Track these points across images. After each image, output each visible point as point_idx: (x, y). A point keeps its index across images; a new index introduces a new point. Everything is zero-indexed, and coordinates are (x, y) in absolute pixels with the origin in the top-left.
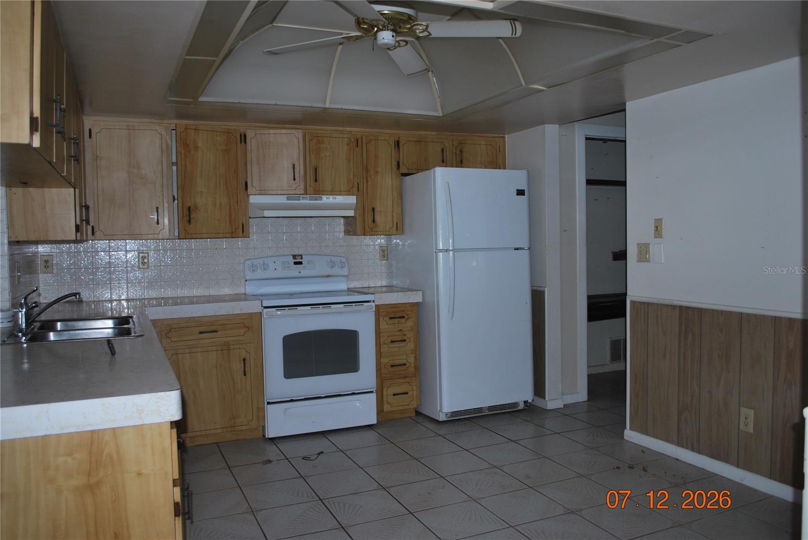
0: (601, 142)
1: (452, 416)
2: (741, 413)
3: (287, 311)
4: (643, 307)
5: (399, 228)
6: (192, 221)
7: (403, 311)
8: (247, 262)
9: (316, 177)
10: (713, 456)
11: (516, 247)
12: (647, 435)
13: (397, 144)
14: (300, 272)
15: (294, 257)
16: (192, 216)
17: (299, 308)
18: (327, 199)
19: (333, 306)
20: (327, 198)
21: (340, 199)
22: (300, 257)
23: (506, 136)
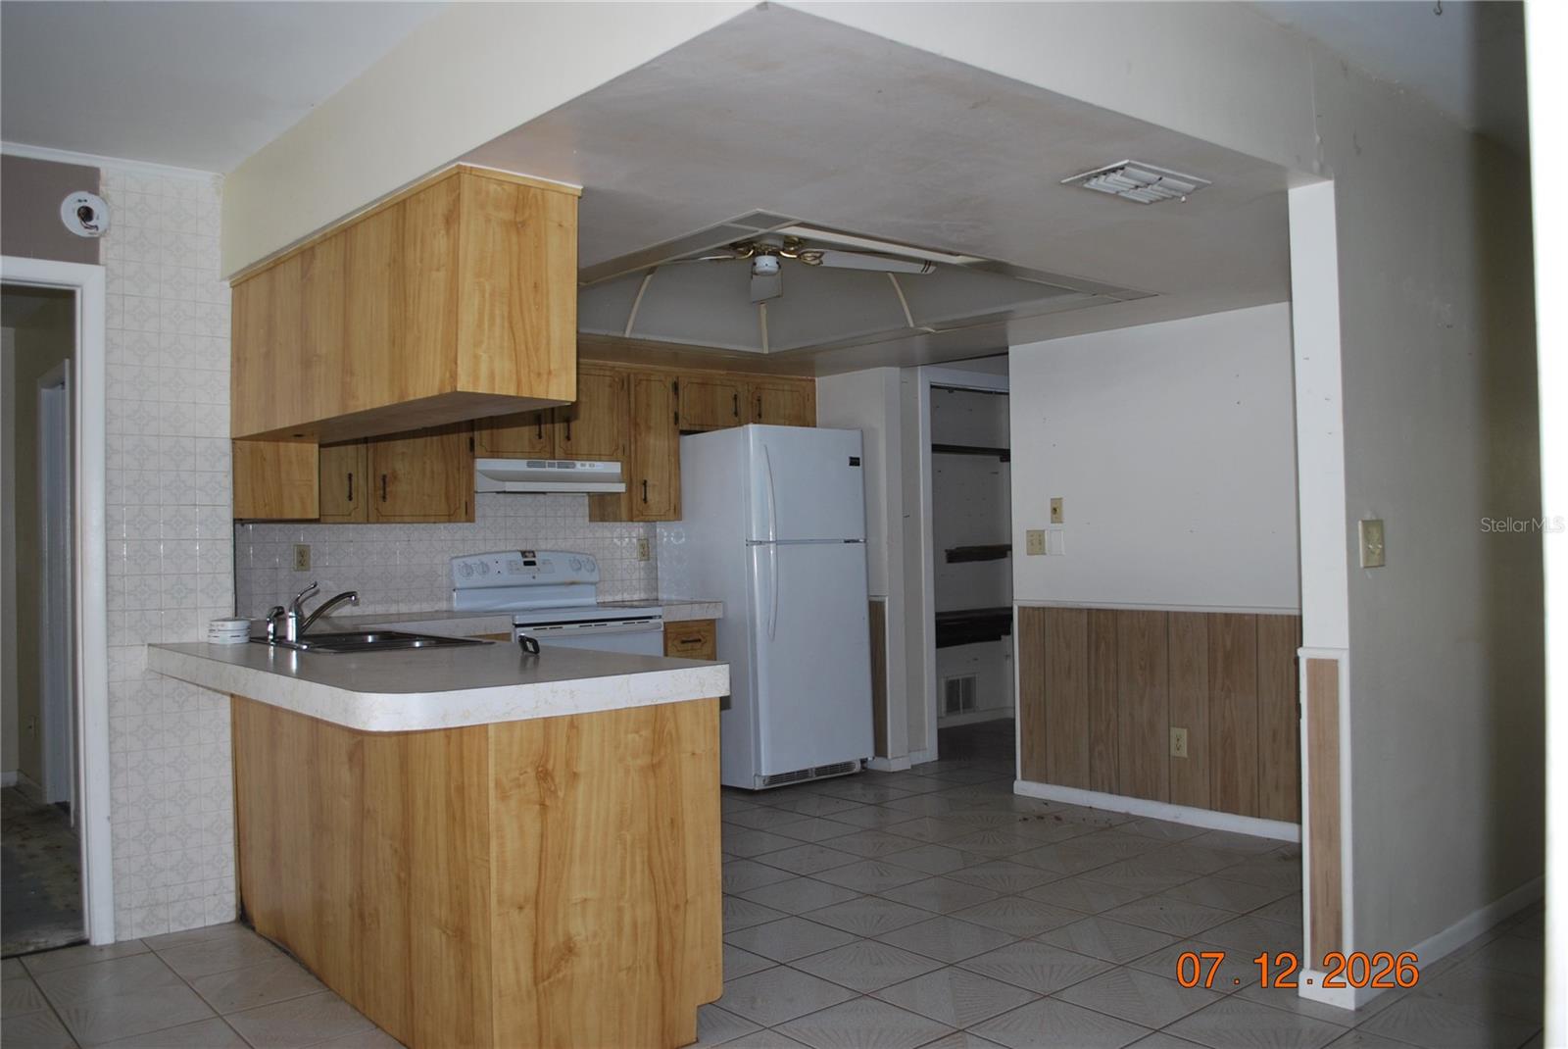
0: (946, 391)
1: (771, 783)
2: (1172, 733)
3: (547, 632)
4: (1038, 616)
5: (675, 512)
6: (387, 496)
7: (698, 631)
8: (455, 562)
9: (569, 433)
10: (1137, 796)
11: (847, 539)
12: (1047, 783)
13: (676, 387)
14: (534, 577)
15: (524, 553)
16: (388, 489)
17: (564, 626)
18: (582, 467)
20: (581, 465)
21: (599, 467)
22: (532, 554)
23: (817, 379)
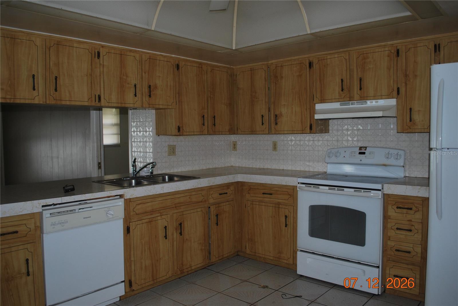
3: (312, 188)
7: (413, 203)
9: (361, 86)
13: (439, 47)
15: (361, 148)
16: (278, 120)
19: (345, 189)
20: (370, 102)
21: (382, 102)
